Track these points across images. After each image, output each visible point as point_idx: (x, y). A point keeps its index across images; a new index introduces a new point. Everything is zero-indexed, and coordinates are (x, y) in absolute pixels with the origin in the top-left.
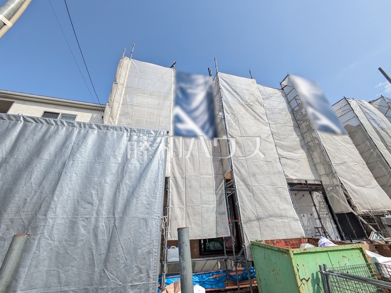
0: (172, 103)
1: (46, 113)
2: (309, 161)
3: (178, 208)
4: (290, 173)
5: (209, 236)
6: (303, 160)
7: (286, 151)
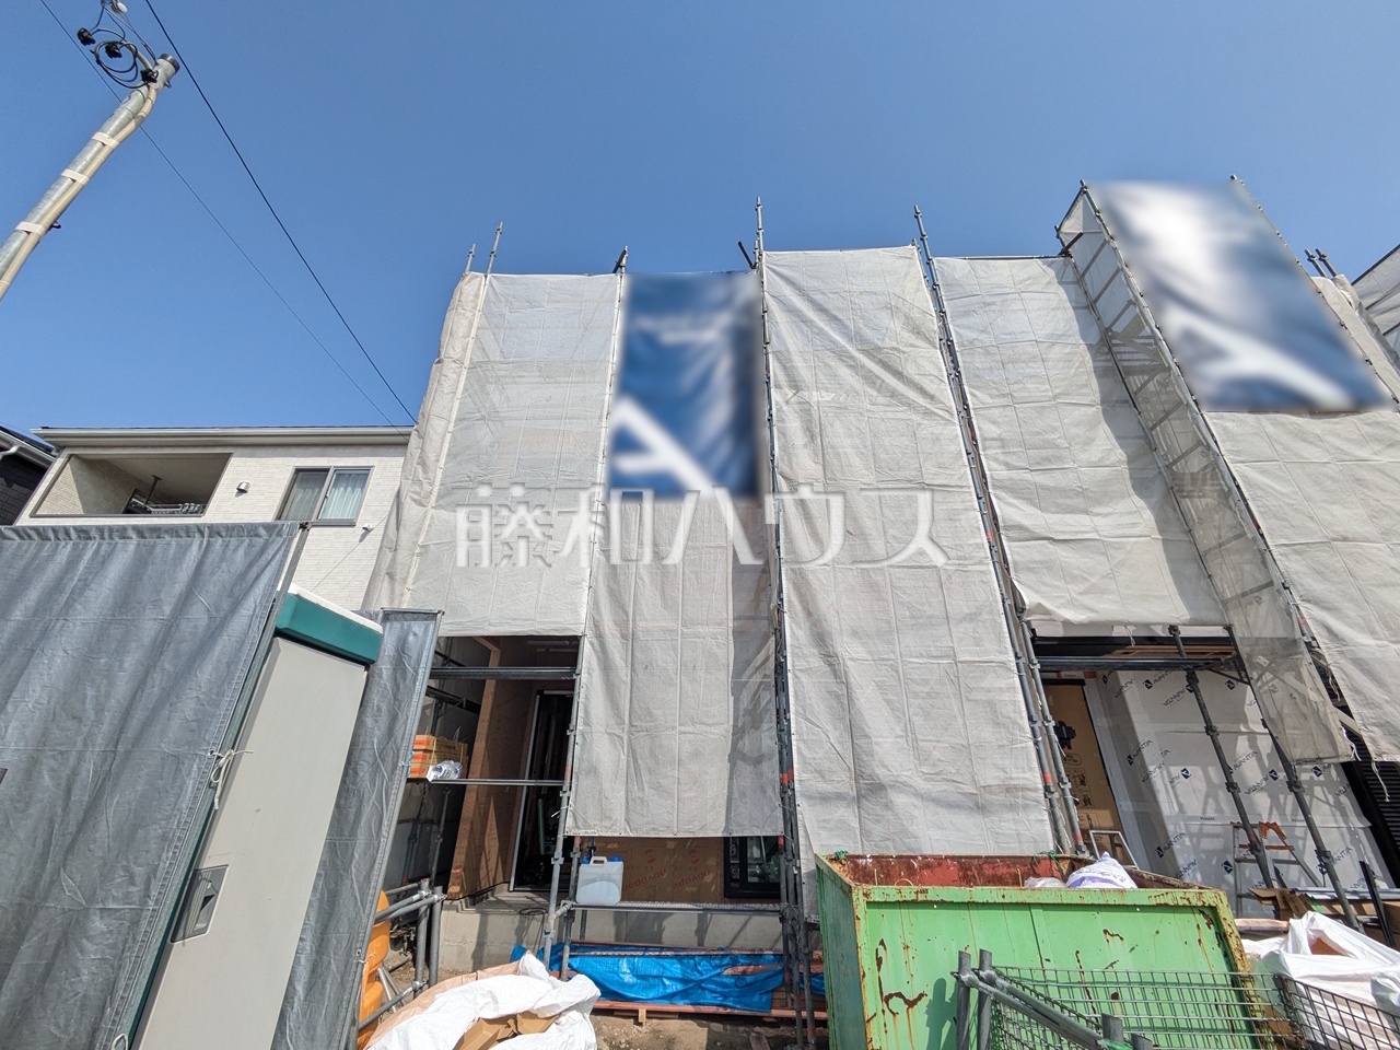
0: (608, 392)
1: (301, 474)
2: (1165, 541)
3: (606, 736)
4: (1062, 601)
5: (702, 828)
6: (1136, 542)
7: (1053, 509)
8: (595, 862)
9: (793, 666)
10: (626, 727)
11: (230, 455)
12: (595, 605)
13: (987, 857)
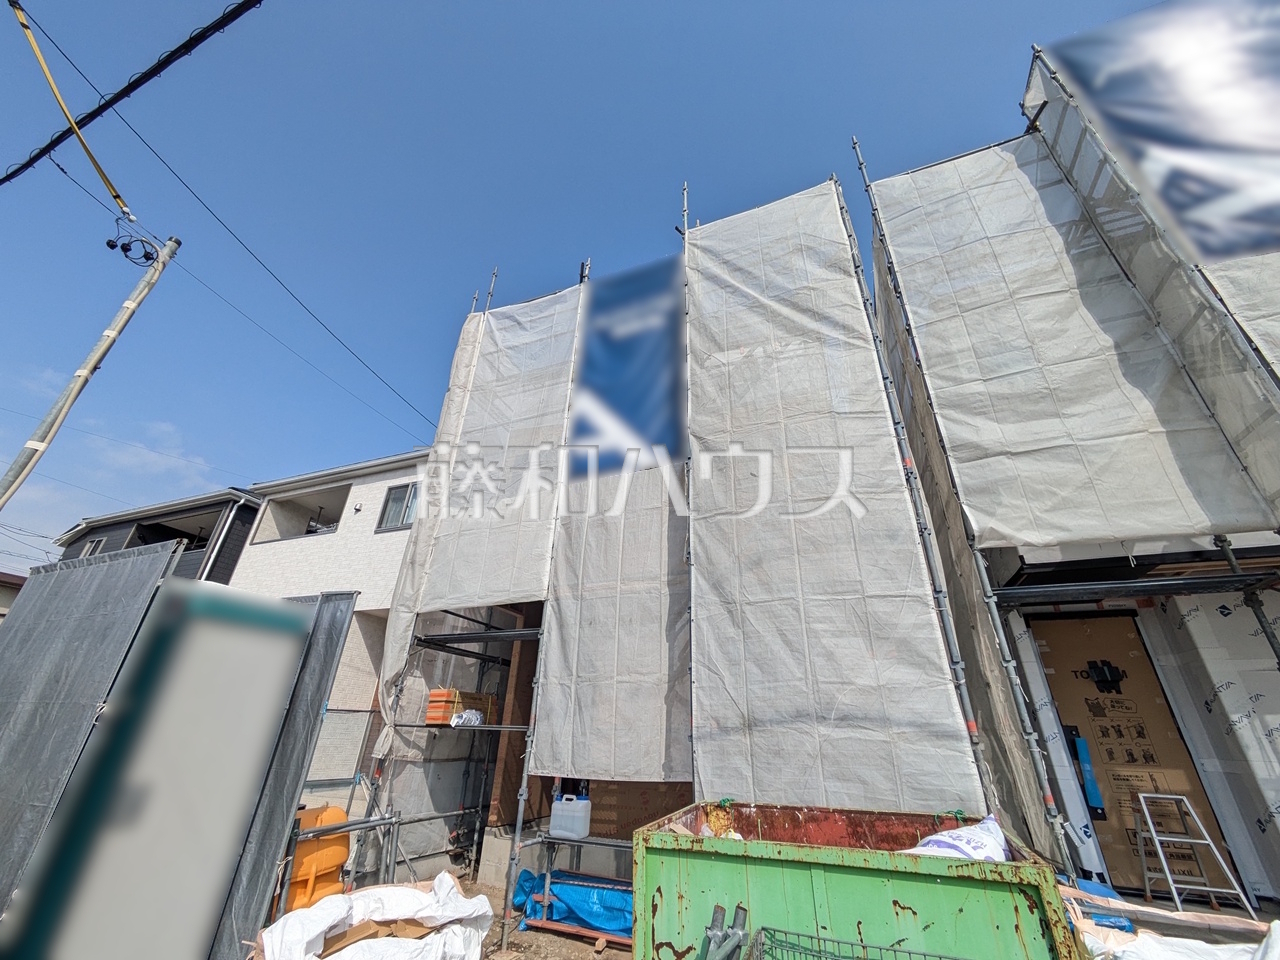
0: (570, 387)
2: (1171, 435)
3: (559, 687)
6: (1126, 441)
7: (1012, 419)
8: (567, 799)
9: (696, 616)
10: (574, 677)
11: (351, 485)
12: (555, 573)
13: (881, 814)
